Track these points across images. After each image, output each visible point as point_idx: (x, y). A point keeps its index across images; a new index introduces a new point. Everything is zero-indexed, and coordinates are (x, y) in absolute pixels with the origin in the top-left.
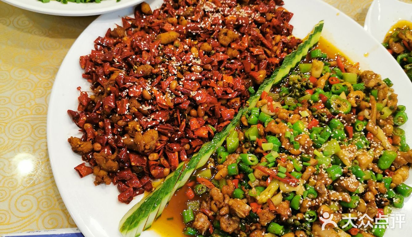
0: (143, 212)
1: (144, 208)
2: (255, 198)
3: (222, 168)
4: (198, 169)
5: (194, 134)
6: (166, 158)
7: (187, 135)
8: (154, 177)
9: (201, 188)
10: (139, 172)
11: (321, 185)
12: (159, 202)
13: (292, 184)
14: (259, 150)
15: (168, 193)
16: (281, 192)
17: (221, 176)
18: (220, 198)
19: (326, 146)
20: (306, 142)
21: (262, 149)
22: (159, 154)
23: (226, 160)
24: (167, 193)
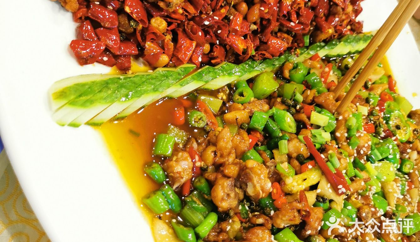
0: (110, 92)
1: (112, 87)
2: (284, 178)
3: (239, 109)
4: (205, 89)
5: (228, 37)
6: (175, 40)
7: (219, 32)
8: (146, 53)
9: (199, 117)
10: (124, 30)
11: (368, 213)
12: (138, 94)
13: (341, 189)
14: (303, 117)
15: (157, 90)
16: (319, 191)
17: (237, 119)
18: (226, 148)
19: (378, 166)
20: (366, 145)
21: (309, 118)
22: (168, 27)
23: (249, 103)
24: (155, 90)
